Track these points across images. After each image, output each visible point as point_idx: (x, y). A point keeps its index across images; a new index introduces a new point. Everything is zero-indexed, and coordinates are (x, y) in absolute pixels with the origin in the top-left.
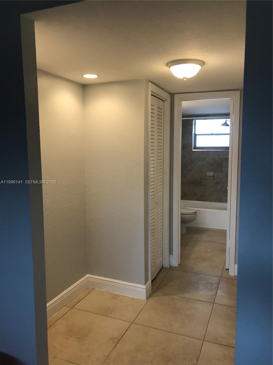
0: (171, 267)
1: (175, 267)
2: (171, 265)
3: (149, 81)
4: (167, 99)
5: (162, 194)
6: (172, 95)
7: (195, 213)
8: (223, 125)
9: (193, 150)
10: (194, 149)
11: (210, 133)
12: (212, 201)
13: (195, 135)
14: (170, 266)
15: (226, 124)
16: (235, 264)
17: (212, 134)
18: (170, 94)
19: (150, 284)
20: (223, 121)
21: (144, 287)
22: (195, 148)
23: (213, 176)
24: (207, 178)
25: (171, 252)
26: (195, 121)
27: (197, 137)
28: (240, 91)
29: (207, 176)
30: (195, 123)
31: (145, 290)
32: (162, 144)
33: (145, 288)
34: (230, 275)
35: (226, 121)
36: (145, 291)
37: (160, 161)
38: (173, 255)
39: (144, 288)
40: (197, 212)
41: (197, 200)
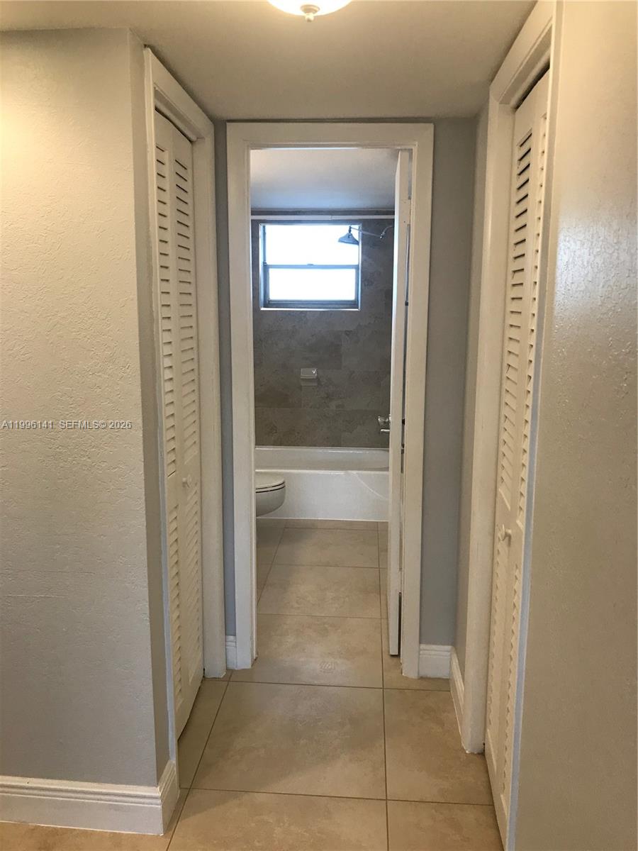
0: (230, 672)
1: (244, 670)
2: (230, 666)
3: (145, 46)
4: (203, 138)
5: (197, 452)
6: (220, 126)
7: (282, 486)
8: (341, 240)
9: (263, 309)
10: (264, 307)
11: (305, 263)
12: (315, 446)
13: (266, 267)
14: (227, 669)
15: (349, 239)
16: (420, 643)
17: (311, 266)
18: (212, 118)
19: (175, 769)
20: (343, 230)
21: (156, 792)
22: (268, 303)
23: (317, 377)
24: (302, 385)
25: (229, 627)
26: (264, 227)
27: (271, 271)
28: (434, 124)
29: (303, 380)
30: (264, 234)
31: (159, 801)
32: (193, 286)
33: (159, 794)
34: (407, 678)
35: (350, 231)
36: (160, 807)
37: (188, 345)
38: (235, 635)
39: (156, 798)
40: (286, 484)
41: (276, 443)
